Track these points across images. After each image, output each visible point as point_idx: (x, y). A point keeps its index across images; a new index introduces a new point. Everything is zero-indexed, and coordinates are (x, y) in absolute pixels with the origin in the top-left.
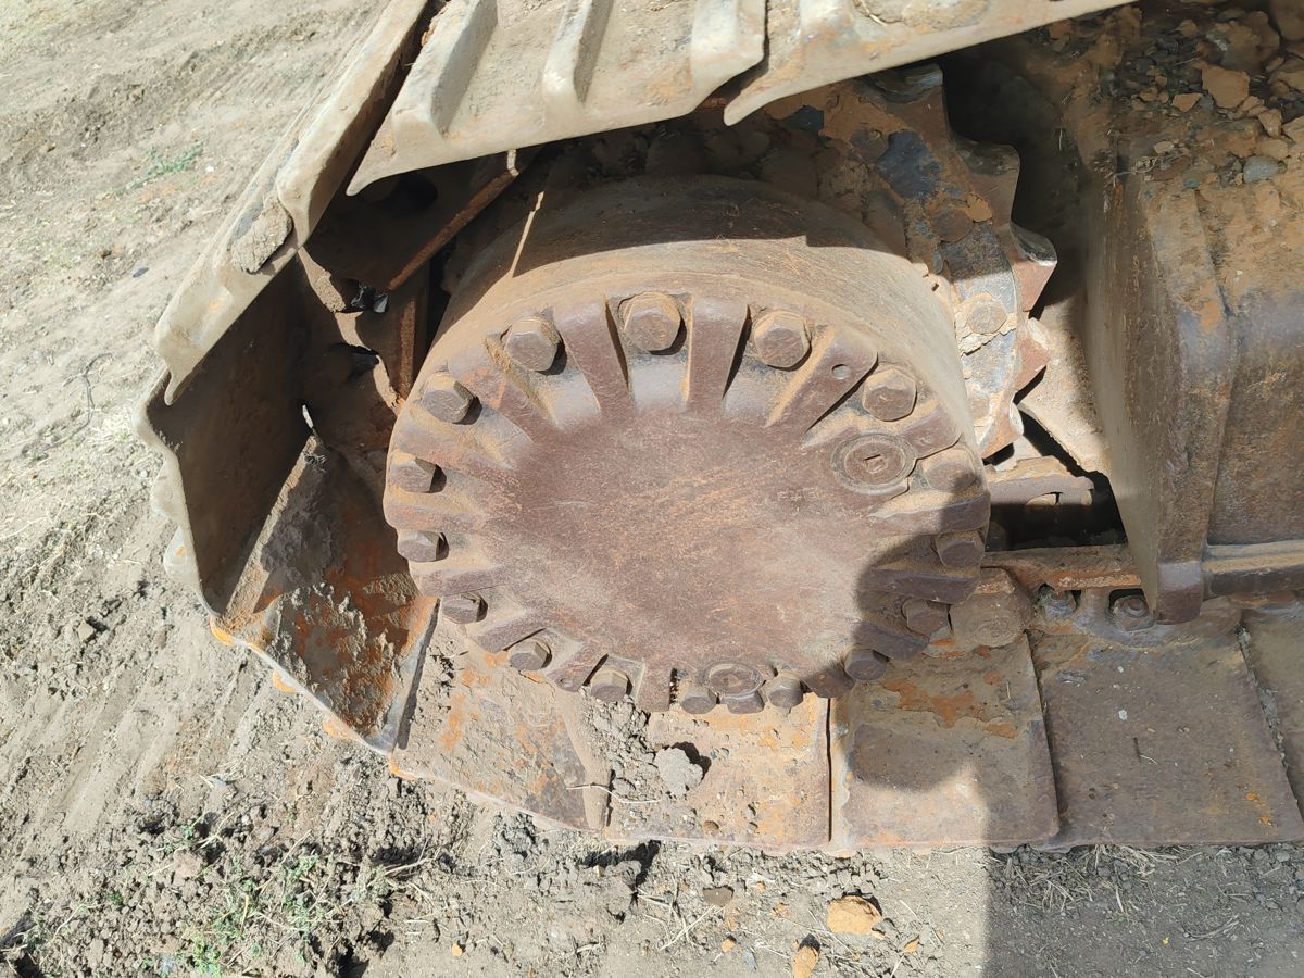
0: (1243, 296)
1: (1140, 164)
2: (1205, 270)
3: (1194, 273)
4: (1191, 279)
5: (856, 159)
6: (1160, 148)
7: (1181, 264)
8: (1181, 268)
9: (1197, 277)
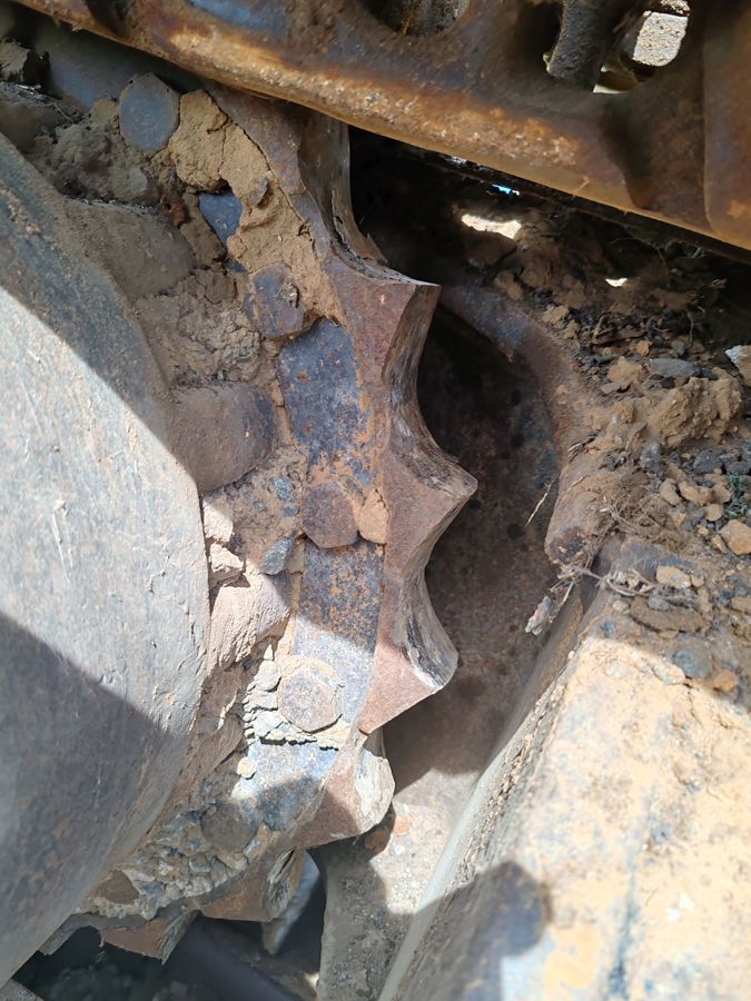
0: (668, 965)
1: (621, 577)
2: (619, 844)
3: (597, 833)
4: (582, 842)
5: (249, 315)
6: (666, 574)
7: (584, 796)
8: (579, 804)
9: (600, 847)
